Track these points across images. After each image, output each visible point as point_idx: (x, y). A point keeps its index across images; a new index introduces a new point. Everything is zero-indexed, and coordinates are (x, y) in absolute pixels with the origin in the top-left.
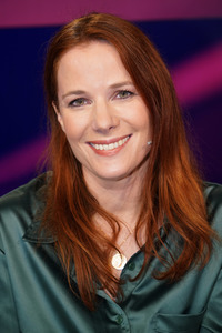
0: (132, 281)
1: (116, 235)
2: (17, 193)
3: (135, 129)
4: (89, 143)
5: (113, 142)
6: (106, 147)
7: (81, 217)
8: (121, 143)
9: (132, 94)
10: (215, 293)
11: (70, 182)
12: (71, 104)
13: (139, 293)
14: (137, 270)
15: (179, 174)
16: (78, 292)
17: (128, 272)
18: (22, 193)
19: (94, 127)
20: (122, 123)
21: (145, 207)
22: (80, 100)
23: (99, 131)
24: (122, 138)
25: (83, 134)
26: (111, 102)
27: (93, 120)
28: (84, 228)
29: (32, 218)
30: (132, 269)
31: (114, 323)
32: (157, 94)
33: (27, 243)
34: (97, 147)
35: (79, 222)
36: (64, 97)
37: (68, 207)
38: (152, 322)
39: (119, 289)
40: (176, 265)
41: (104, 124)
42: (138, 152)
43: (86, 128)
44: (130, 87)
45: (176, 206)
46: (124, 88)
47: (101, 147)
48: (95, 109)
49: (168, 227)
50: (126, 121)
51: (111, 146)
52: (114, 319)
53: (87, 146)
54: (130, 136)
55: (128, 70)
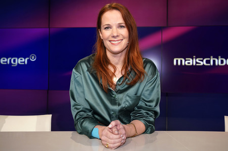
0: (119, 85)
1: (115, 71)
3: (124, 38)
6: (115, 42)
8: (119, 41)
9: (124, 27)
12: (105, 28)
13: (121, 89)
16: (102, 87)
19: (112, 35)
21: (125, 63)
22: (108, 27)
23: (114, 37)
25: (108, 38)
26: (118, 29)
29: (90, 65)
30: (120, 82)
32: (132, 28)
33: (88, 72)
34: (112, 42)
36: (103, 26)
38: (125, 97)
39: (115, 88)
40: (133, 81)
42: (124, 45)
45: (134, 63)
49: (132, 69)
50: (122, 35)
52: (114, 96)
53: (109, 42)
54: (122, 40)
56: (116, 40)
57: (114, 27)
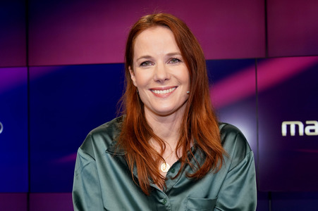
0: (173, 179)
1: (163, 151)
2: (105, 126)
3: (180, 83)
4: (151, 90)
5: (166, 89)
6: (161, 92)
7: (141, 138)
8: (171, 90)
9: (179, 61)
10: (224, 187)
11: (136, 117)
12: (142, 64)
13: (177, 187)
14: (176, 173)
15: (204, 114)
16: (138, 183)
17: (171, 174)
18: (107, 126)
19: (155, 78)
20: (172, 77)
21: (183, 134)
22: (147, 62)
23: (158, 81)
24: (172, 88)
25: (148, 83)
26: (167, 65)
27: (156, 74)
28: (143, 144)
29: (112, 139)
30: (173, 172)
31: (161, 203)
32: (195, 62)
33: (109, 155)
34: (156, 92)
35: (140, 140)
36: (138, 59)
37: (134, 131)
38: (185, 203)
39: (165, 184)
40: (201, 170)
41: (162, 77)
42: (180, 98)
43: (150, 80)
44: (179, 57)
45: (202, 134)
46: (176, 56)
47: (158, 92)
48: (156, 68)
49: (197, 146)
50: (175, 77)
51: (165, 92)
52: (161, 201)
53: (150, 92)
54: (176, 87)
55: (178, 46)
56: (163, 87)
57: (160, 62)
